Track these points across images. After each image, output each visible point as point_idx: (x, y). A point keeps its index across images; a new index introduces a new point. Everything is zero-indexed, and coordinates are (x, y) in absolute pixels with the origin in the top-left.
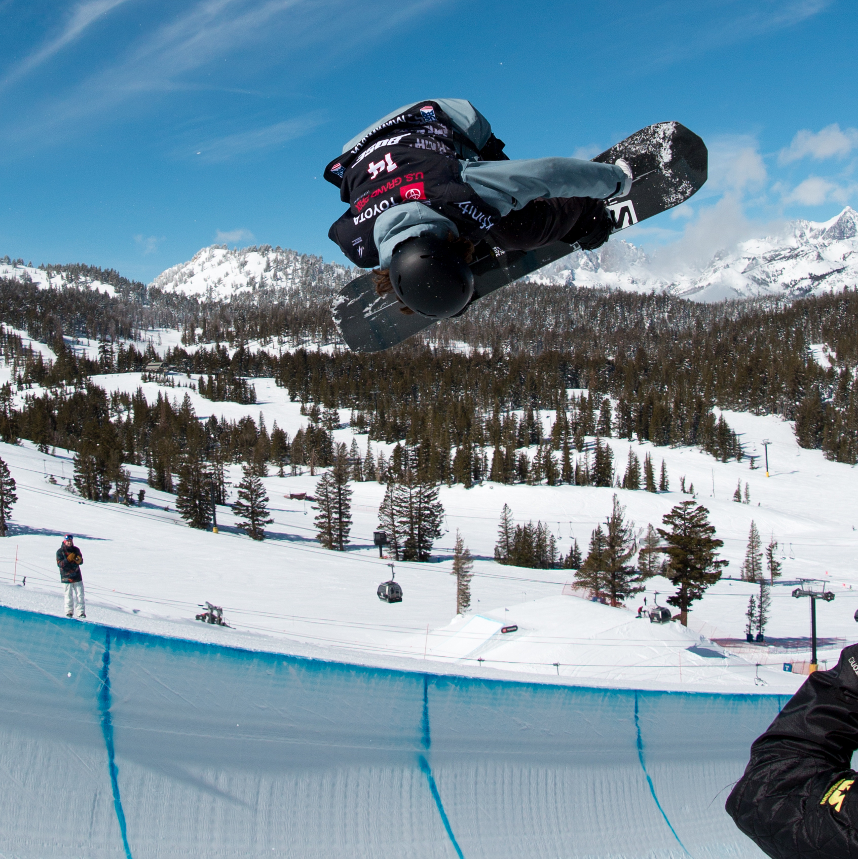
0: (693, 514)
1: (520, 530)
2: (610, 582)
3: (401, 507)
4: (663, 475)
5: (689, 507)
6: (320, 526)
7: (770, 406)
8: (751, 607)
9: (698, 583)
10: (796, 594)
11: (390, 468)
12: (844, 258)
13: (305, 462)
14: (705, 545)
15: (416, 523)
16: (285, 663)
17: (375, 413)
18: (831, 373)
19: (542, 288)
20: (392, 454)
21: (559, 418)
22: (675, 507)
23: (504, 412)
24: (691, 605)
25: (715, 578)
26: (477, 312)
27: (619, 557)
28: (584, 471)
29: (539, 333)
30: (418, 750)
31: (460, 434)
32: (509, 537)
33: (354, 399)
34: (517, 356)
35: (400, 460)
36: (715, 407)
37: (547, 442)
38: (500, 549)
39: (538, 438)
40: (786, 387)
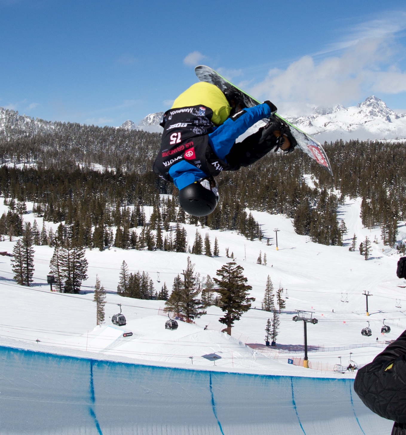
0: (235, 270)
1: (132, 276)
2: (186, 308)
3: (63, 261)
4: (216, 246)
5: (232, 266)
6: (16, 271)
7: (279, 209)
8: (268, 325)
9: (237, 311)
10: (295, 319)
11: (56, 238)
12: (325, 125)
13: (6, 233)
14: (241, 289)
15: (72, 271)
16: (12, 353)
17: (47, 205)
18: (316, 191)
19: (146, 134)
20: (57, 229)
21: (155, 211)
22: (224, 266)
23: (122, 206)
24: (233, 323)
25: (247, 308)
26: (107, 147)
27: (191, 294)
28: (169, 243)
29: (144, 161)
30: (89, 404)
31: (97, 219)
32: (126, 280)
33: (35, 196)
34: (130, 174)
35: (62, 233)
36: (247, 208)
37: (148, 225)
38: (121, 287)
39: (143, 222)
40: (289, 198)
